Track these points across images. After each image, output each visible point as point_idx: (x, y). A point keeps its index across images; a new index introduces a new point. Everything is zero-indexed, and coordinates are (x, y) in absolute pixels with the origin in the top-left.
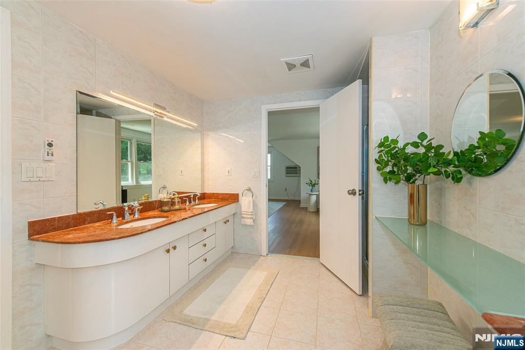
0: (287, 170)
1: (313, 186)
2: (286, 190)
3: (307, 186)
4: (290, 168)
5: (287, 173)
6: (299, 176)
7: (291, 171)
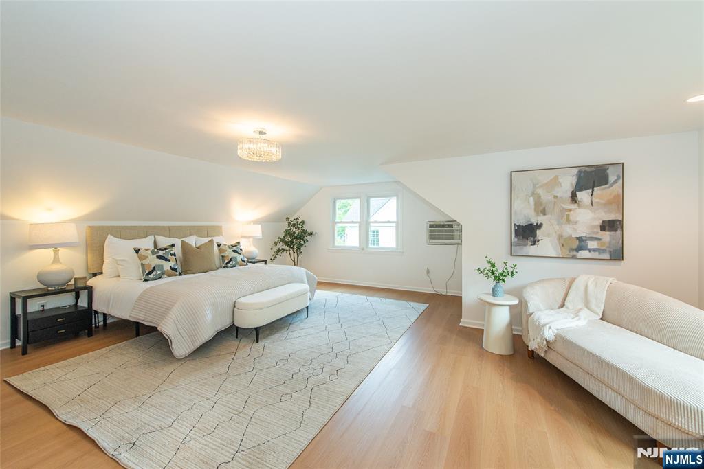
0: (431, 231)
1: (500, 278)
2: (428, 272)
3: (483, 276)
4: (438, 226)
5: (432, 237)
6: (458, 244)
7: (439, 232)
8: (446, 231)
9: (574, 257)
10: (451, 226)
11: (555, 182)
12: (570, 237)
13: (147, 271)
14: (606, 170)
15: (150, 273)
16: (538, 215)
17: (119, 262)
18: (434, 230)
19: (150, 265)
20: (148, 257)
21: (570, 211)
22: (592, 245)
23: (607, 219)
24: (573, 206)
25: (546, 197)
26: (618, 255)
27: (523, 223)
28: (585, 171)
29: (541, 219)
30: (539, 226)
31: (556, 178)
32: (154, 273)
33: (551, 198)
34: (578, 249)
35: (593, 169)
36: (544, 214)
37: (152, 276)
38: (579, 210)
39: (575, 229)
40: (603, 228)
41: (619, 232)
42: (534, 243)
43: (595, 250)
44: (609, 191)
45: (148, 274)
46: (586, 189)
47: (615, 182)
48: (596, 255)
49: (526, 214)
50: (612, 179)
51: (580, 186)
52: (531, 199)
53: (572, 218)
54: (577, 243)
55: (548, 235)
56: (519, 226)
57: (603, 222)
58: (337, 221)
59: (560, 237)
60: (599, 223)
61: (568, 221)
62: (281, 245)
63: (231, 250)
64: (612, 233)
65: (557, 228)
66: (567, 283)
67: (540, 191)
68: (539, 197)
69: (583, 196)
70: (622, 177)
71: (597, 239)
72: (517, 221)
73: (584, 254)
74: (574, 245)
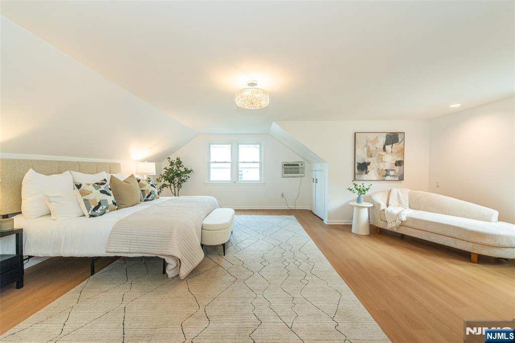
0: (285, 169)
2: (282, 195)
3: (351, 192)
4: (289, 165)
5: (285, 173)
6: (301, 176)
7: (290, 169)
8: (295, 169)
9: (384, 180)
10: (297, 165)
11: (376, 141)
12: (382, 169)
13: (93, 207)
14: (397, 135)
15: (96, 208)
16: (368, 158)
17: (51, 199)
18: (287, 168)
19: (95, 200)
20: (92, 192)
21: (383, 155)
22: (392, 173)
23: (398, 160)
24: (384, 153)
25: (372, 148)
26: (401, 178)
27: (361, 162)
28: (389, 136)
29: (370, 160)
30: (369, 164)
31: (377, 137)
32: (101, 208)
33: (374, 148)
34: (386, 176)
35: (392, 135)
36: (371, 157)
37: (98, 211)
38: (386, 155)
39: (385, 165)
40: (396, 165)
41: (402, 166)
42: (366, 173)
43: (393, 176)
44: (398, 146)
45: (95, 210)
46: (390, 144)
47: (401, 141)
48: (393, 178)
49: (362, 157)
50: (400, 140)
51: (387, 143)
52: (365, 149)
53: (384, 160)
54: (385, 172)
55: (373, 169)
56: (359, 164)
57: (396, 161)
58: (211, 161)
59: (378, 169)
60: (394, 162)
61: (382, 161)
62: (163, 181)
63: (149, 185)
64: (400, 167)
65: (377, 164)
66: (387, 193)
67: (369, 144)
68: (369, 148)
69: (388, 148)
70: (404, 139)
71: (394, 170)
72: (360, 160)
73: (388, 178)
74: (385, 173)
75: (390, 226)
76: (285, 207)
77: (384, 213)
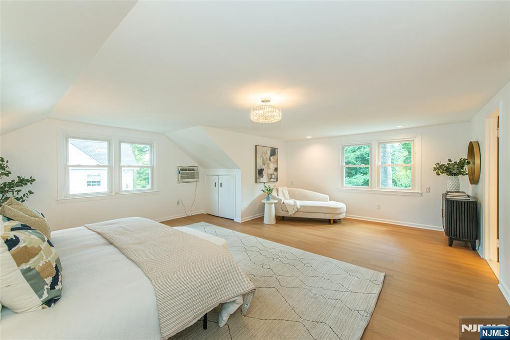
0: (182, 174)
4: (186, 170)
5: (182, 178)
6: (197, 181)
7: (187, 174)
8: (191, 173)
9: (270, 182)
10: (193, 170)
11: (266, 153)
12: (269, 174)
14: (275, 150)
16: (263, 165)
21: (269, 164)
22: (273, 176)
24: (270, 162)
25: (265, 158)
26: (277, 180)
28: (272, 150)
29: (264, 167)
30: (263, 170)
31: (266, 150)
38: (271, 164)
39: (270, 171)
40: (275, 171)
41: (277, 172)
42: (262, 177)
43: (273, 178)
44: (275, 157)
47: (277, 155)
48: (274, 180)
49: (260, 165)
50: (276, 153)
51: (271, 156)
52: (261, 158)
53: (270, 167)
55: (265, 174)
56: (259, 170)
57: (275, 168)
58: (70, 163)
59: (267, 174)
65: (267, 170)
67: (263, 155)
68: (263, 158)
69: (271, 158)
70: (278, 153)
71: (274, 174)
72: (258, 168)
73: (272, 180)
74: (270, 177)
75: (291, 213)
76: (183, 215)
77: (285, 205)
